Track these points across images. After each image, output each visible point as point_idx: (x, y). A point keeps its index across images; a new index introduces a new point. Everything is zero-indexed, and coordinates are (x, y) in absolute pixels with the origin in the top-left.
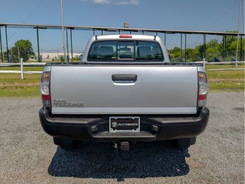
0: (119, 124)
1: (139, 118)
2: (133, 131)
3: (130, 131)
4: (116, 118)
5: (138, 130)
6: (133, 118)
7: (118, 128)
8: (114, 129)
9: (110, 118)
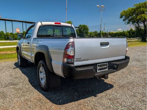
0: (101, 68)
1: (107, 63)
2: (105, 70)
3: (104, 70)
4: (99, 64)
5: (107, 69)
6: (106, 63)
7: (100, 69)
8: (99, 70)
9: (98, 65)
